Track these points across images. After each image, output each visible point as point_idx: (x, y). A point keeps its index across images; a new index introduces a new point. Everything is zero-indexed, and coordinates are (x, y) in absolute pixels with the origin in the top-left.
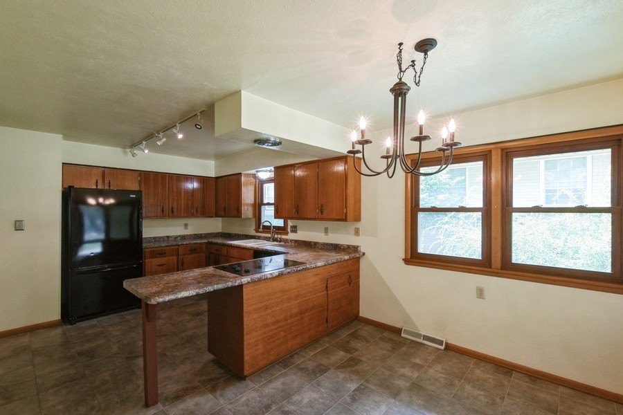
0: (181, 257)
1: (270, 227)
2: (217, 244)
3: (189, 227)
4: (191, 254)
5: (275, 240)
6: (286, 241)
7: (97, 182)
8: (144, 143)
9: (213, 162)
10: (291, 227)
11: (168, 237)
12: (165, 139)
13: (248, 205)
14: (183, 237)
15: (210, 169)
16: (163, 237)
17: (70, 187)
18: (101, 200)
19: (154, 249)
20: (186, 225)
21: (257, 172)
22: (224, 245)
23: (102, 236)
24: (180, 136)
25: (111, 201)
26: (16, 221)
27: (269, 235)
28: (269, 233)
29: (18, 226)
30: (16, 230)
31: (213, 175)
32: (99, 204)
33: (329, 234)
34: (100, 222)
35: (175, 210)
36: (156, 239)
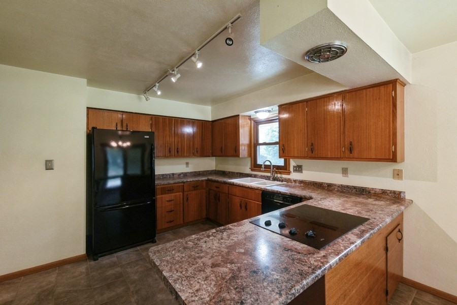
0: (186, 193)
1: (270, 166)
2: (218, 182)
3: (190, 165)
4: (195, 190)
5: (275, 179)
6: (288, 181)
7: (117, 125)
8: (157, 85)
9: (210, 107)
10: (294, 167)
11: (173, 174)
12: (179, 76)
13: (244, 145)
14: (185, 175)
15: (206, 113)
16: (169, 175)
17: (93, 128)
18: (120, 143)
19: (164, 186)
20: (187, 164)
21: (256, 112)
22: (225, 183)
23: (121, 172)
24: (199, 65)
25: (128, 144)
26: (46, 161)
27: (269, 174)
28: (269, 172)
29: (49, 165)
30: (46, 169)
31: (210, 119)
32: (119, 147)
33: (349, 176)
34: (120, 161)
35: (180, 150)
36: (164, 177)
